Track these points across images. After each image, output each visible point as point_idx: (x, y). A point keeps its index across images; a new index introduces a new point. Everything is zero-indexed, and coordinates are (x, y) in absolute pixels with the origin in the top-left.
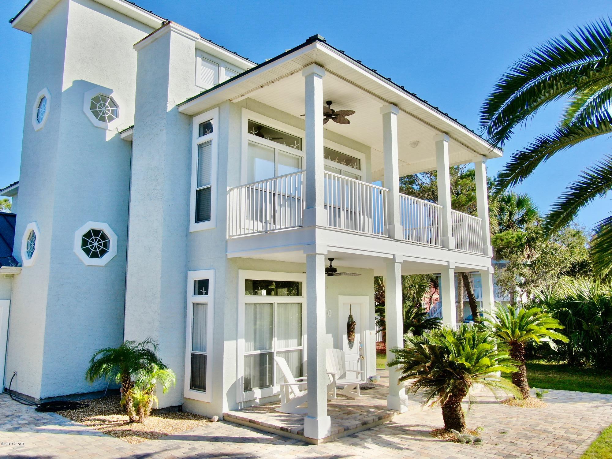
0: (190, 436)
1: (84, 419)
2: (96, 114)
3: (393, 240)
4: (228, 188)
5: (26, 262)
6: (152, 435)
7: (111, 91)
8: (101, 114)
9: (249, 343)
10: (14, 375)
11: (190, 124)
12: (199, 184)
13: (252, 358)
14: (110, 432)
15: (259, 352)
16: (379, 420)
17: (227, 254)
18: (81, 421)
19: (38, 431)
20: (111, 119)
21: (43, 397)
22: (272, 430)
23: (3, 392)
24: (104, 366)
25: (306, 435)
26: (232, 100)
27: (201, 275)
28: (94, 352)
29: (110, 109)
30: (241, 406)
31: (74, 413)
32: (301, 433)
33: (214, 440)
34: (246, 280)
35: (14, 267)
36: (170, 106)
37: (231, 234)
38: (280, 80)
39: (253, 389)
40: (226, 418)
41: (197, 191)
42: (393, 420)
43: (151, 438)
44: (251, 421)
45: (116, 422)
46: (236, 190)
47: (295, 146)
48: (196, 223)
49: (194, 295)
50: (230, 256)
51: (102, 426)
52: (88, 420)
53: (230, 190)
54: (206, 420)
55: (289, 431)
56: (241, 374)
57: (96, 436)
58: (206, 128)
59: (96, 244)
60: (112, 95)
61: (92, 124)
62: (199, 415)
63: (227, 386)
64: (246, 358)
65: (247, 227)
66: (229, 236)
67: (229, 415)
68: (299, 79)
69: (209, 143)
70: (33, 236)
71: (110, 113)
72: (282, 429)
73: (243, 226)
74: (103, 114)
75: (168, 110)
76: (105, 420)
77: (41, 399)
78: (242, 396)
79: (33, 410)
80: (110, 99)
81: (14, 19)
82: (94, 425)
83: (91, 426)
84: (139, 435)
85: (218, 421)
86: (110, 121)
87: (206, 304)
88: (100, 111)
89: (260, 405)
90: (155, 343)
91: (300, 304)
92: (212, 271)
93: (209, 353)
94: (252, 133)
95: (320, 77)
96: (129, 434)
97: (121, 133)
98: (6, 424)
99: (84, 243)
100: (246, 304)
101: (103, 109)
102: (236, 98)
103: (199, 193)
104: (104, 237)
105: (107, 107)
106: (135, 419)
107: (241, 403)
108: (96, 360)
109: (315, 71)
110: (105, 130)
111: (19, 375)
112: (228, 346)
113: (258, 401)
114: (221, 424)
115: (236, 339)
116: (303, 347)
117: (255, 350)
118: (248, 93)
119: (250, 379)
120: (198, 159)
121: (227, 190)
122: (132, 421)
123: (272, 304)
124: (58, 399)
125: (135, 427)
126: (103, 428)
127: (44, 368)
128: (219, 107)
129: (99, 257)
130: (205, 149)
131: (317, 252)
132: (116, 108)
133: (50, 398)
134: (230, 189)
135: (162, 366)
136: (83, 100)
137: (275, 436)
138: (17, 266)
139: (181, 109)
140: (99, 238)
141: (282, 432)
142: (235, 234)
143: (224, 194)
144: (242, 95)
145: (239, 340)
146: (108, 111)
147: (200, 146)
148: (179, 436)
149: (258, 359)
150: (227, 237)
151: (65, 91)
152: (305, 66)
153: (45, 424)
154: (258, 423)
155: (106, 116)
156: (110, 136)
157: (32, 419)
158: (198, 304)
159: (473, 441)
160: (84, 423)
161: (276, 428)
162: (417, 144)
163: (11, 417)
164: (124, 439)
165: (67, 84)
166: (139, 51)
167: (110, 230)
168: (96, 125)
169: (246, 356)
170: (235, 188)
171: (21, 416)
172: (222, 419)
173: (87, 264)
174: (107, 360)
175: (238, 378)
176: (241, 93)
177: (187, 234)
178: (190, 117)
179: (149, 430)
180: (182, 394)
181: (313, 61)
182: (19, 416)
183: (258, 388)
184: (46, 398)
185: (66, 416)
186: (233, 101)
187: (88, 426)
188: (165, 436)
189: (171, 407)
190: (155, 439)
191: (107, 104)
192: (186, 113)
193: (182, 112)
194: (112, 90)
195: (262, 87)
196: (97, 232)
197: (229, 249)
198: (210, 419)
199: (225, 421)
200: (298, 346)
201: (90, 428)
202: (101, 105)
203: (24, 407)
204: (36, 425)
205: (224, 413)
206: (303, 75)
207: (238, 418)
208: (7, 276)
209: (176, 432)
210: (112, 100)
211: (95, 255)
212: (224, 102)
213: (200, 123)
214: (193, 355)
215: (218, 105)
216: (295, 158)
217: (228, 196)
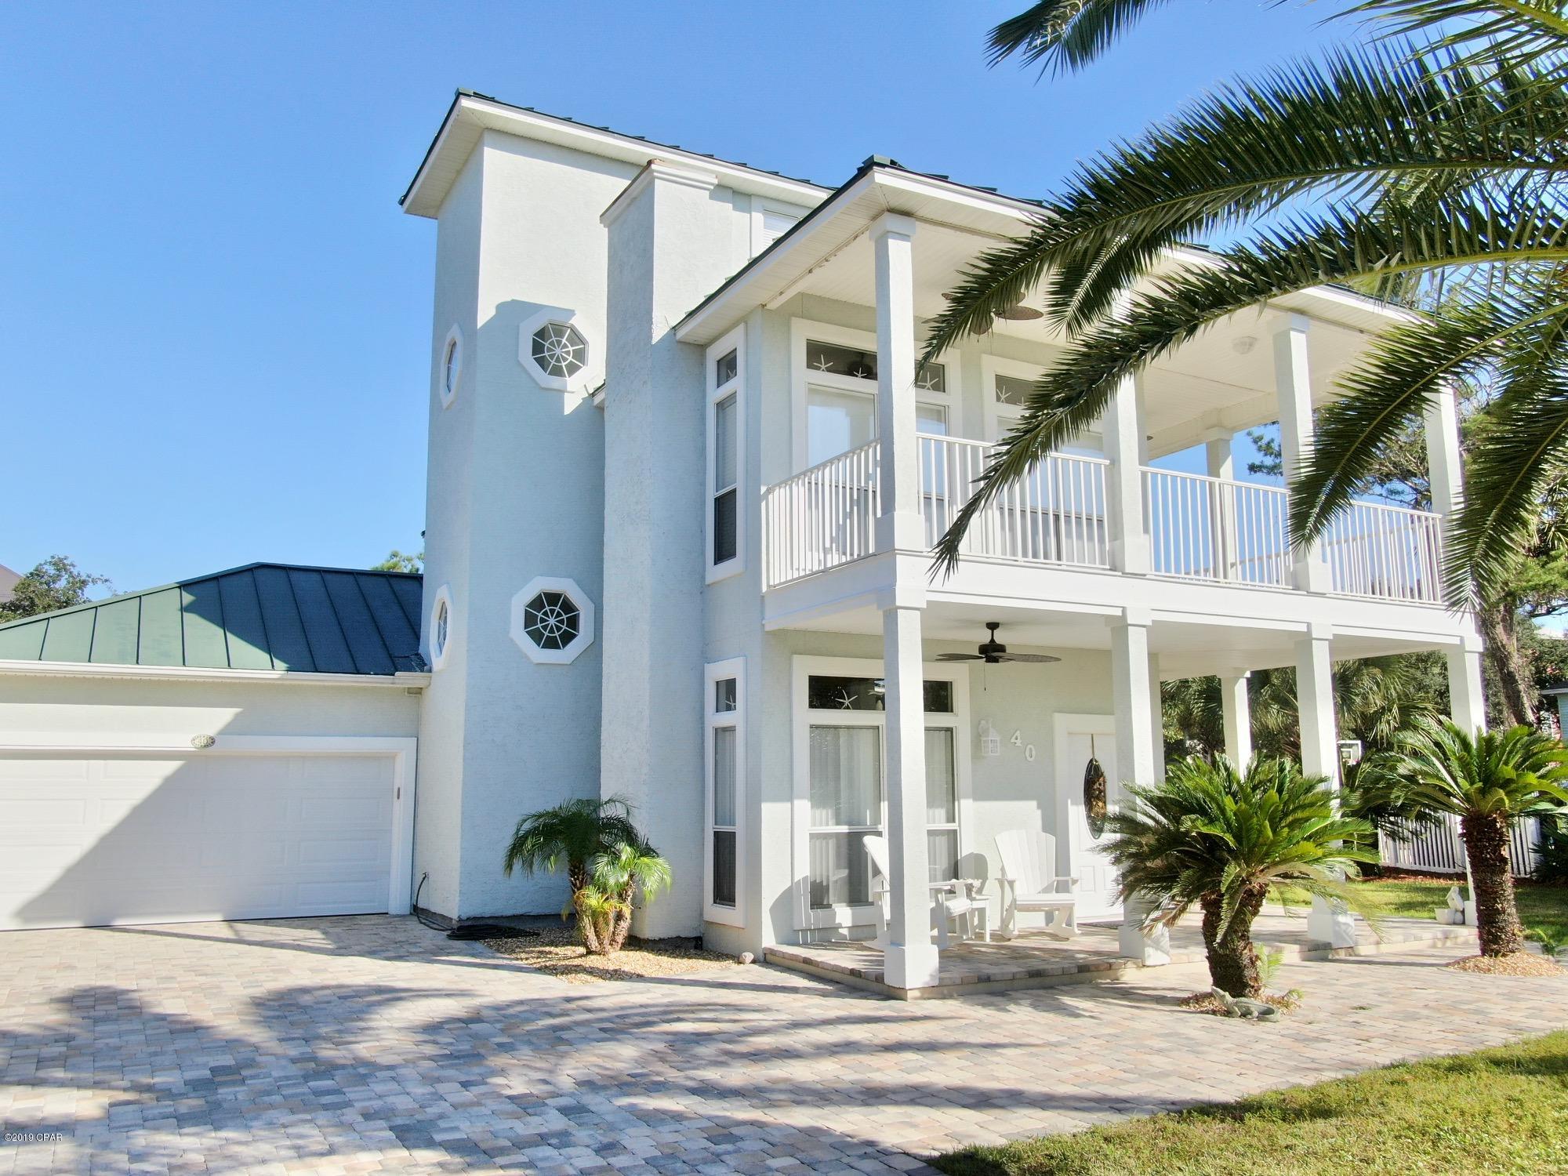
1: (519, 950)
2: (542, 362)
3: (1120, 574)
4: (763, 489)
5: (437, 662)
6: (617, 975)
7: (572, 313)
8: (553, 362)
9: (824, 812)
10: (424, 879)
11: (702, 363)
12: (719, 485)
13: (832, 843)
14: (546, 967)
15: (844, 829)
16: (1079, 972)
17: (764, 621)
18: (512, 952)
19: (433, 962)
20: (573, 369)
21: (464, 917)
22: (837, 976)
23: (411, 914)
24: (529, 844)
25: (886, 981)
26: (766, 305)
28: (519, 819)
29: (571, 349)
30: (805, 936)
31: (507, 943)
32: (879, 978)
33: (722, 986)
34: (810, 676)
35: (419, 674)
36: (659, 331)
37: (771, 583)
38: (839, 254)
39: (834, 906)
40: (769, 957)
41: (715, 499)
43: (610, 979)
44: (805, 961)
45: (562, 956)
46: (777, 490)
47: (928, 385)
48: (715, 564)
49: (717, 711)
50: (771, 626)
51: (539, 960)
52: (524, 952)
53: (769, 491)
54: (731, 961)
55: (860, 975)
56: (804, 870)
57: (522, 972)
58: (727, 366)
59: (552, 621)
60: (573, 321)
61: (537, 384)
63: (770, 892)
64: (818, 843)
65: (802, 566)
66: (769, 586)
67: (772, 952)
68: (865, 246)
69: (732, 397)
70: (442, 612)
71: (570, 358)
72: (853, 972)
73: (795, 566)
74: (558, 360)
75: (655, 340)
76: (549, 953)
77: (460, 920)
78: (806, 917)
79: (443, 937)
80: (569, 330)
81: (406, 196)
82: (527, 959)
83: (524, 959)
84: (591, 974)
85: (754, 962)
86: (571, 373)
87: (731, 730)
88: (552, 356)
89: (847, 939)
90: (629, 803)
91: (949, 730)
92: (740, 662)
93: (739, 829)
94: (818, 368)
95: (904, 237)
96: (575, 970)
97: (593, 395)
98: (388, 951)
99: (529, 620)
100: (812, 727)
101: (558, 351)
102: (774, 298)
103: (719, 501)
104: (568, 607)
105: (565, 346)
106: (594, 949)
107: (804, 931)
108: (521, 833)
109: (889, 229)
110: (561, 392)
111: (431, 878)
112: (772, 813)
113: (844, 931)
114: (755, 967)
115: (791, 800)
116: (960, 826)
117: (838, 823)
118: (789, 287)
119: (827, 885)
120: (717, 434)
121: (762, 494)
122: (590, 952)
123: (877, 728)
124: (490, 922)
125: (592, 961)
126: (541, 963)
127: (462, 860)
128: (744, 325)
129: (559, 648)
130: (729, 410)
131: (898, 603)
132: (582, 346)
133: (475, 918)
134: (767, 490)
135: (647, 851)
136: (518, 338)
137: (840, 986)
138: (422, 671)
139: (681, 334)
140: (557, 609)
141: (852, 979)
142: (777, 582)
143: (756, 500)
144: (781, 293)
145: (796, 802)
146: (566, 352)
147: (722, 406)
148: (661, 979)
149: (844, 842)
150: (764, 589)
151: (483, 326)
152: (874, 218)
153: (450, 953)
154: (817, 964)
155: (564, 364)
156: (571, 404)
157: (435, 947)
158: (725, 730)
159: (1256, 1014)
160: (514, 956)
161: (843, 970)
163: (402, 943)
164: (564, 977)
165: (486, 312)
166: (609, 226)
167: (580, 591)
168: (543, 386)
169: (813, 836)
171: (419, 942)
172: (762, 959)
173: (536, 661)
174: (533, 832)
175: (796, 880)
177: (704, 591)
178: (700, 348)
179: (612, 967)
180: (701, 915)
181: (885, 206)
182: (415, 943)
183: (845, 904)
184: (469, 919)
185: (490, 946)
186: (768, 307)
187: (518, 959)
188: (640, 977)
189: (679, 937)
190: (616, 980)
191: (564, 341)
192: (691, 342)
193: (684, 340)
194: (573, 311)
195: (810, 271)
196: (553, 598)
197: (768, 613)
198: (740, 960)
199: (764, 961)
200: (948, 821)
201: (519, 962)
202: (552, 343)
203: (431, 933)
204: (438, 955)
205: (765, 949)
206: (870, 239)
207: (784, 956)
208: (411, 691)
209: (660, 974)
210: (574, 331)
211: (551, 644)
212: (751, 312)
213: (718, 358)
214: (716, 833)
215: (744, 319)
216: (932, 410)
217: (763, 504)
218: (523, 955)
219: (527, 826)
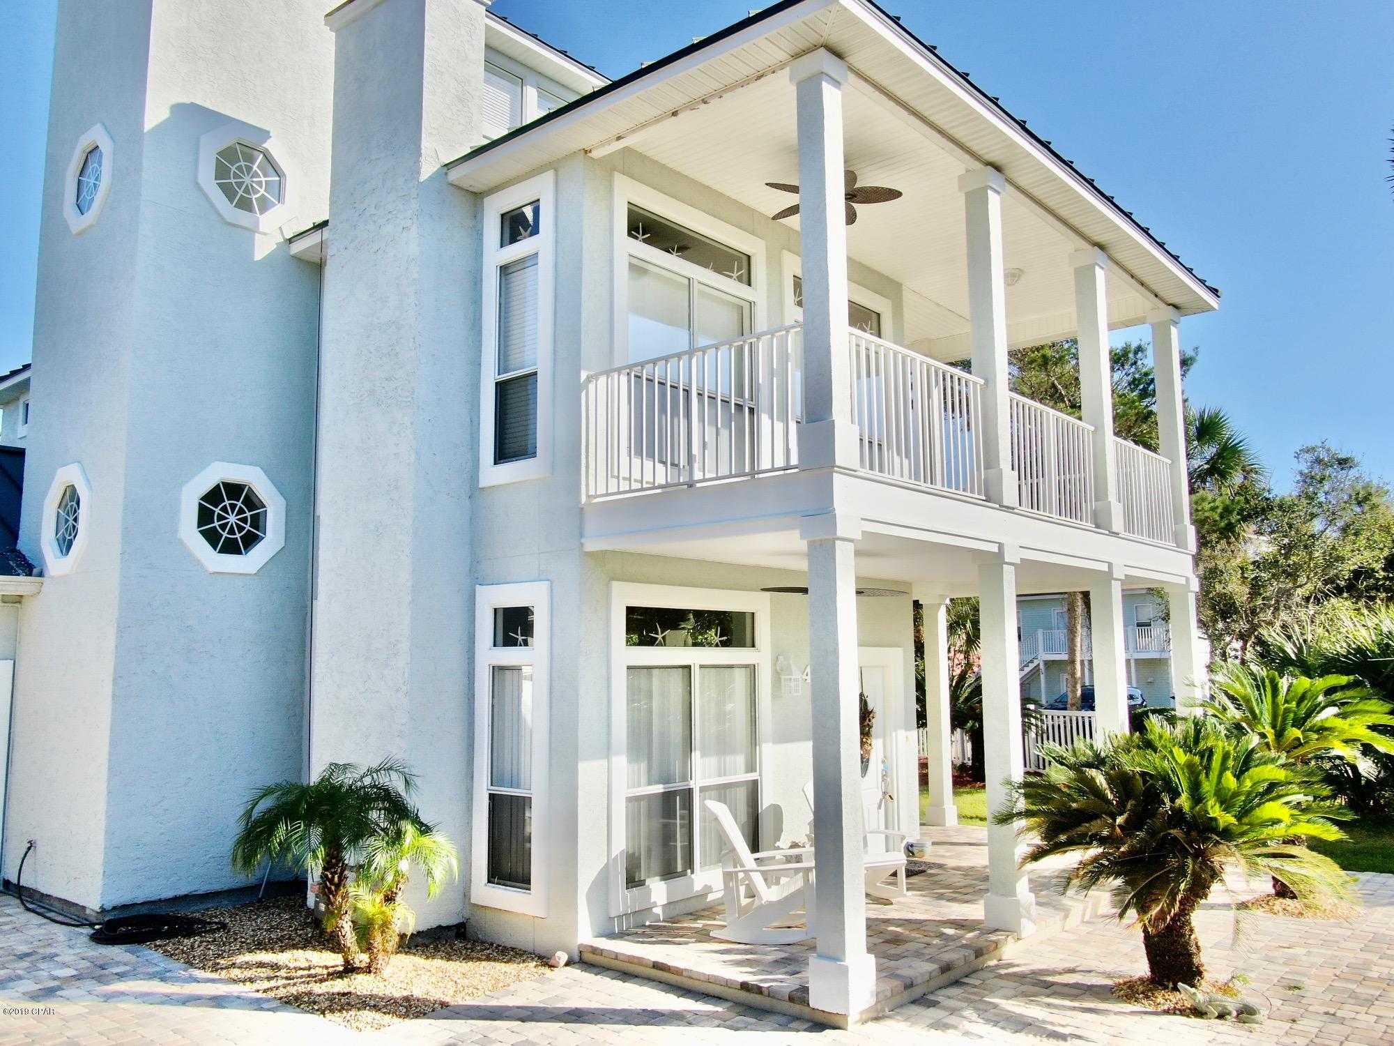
0: (507, 1008)
1: (222, 962)
2: (229, 192)
3: (997, 506)
4: (583, 375)
5: (55, 564)
6: (410, 1007)
7: (265, 135)
8: (241, 192)
9: (636, 766)
10: (29, 849)
11: (477, 215)
12: (503, 367)
13: (643, 804)
14: (297, 998)
15: (659, 789)
16: (976, 957)
17: (583, 541)
18: (215, 968)
19: (108, 997)
20: (265, 205)
21: (108, 906)
22: (716, 990)
24: (281, 831)
25: (813, 1003)
26: (590, 151)
27: (512, 597)
29: (263, 179)
30: (620, 924)
31: (192, 947)
32: (800, 995)
33: (574, 1018)
34: (627, 608)
35: (22, 578)
36: (428, 169)
37: (592, 492)
38: (727, 96)
39: (648, 882)
40: (588, 957)
41: (497, 383)
42: (1004, 957)
43: (406, 1015)
44: (656, 966)
45: (306, 972)
46: (603, 379)
47: (735, 275)
48: (495, 463)
49: (495, 646)
50: (590, 546)
51: (273, 983)
52: (233, 965)
53: (589, 379)
54: (535, 963)
55: (766, 992)
56: (620, 844)
57: (262, 1009)
58: (520, 222)
59: (232, 519)
60: (268, 145)
61: (220, 216)
62: (513, 949)
63: (587, 874)
64: (630, 805)
65: (636, 476)
66: (588, 496)
67: (594, 950)
68: (783, 91)
69: (527, 260)
70: (71, 500)
71: (262, 191)
72: (745, 986)
74: (247, 191)
75: (422, 176)
76: (275, 967)
77: (103, 911)
78: (623, 901)
79: (86, 939)
80: (261, 156)
82: (251, 980)
83: (244, 981)
84: (375, 1008)
85: (567, 964)
86: (263, 210)
88: (240, 185)
89: (664, 921)
90: (406, 770)
91: (752, 669)
92: (544, 586)
93: (536, 794)
94: (636, 238)
95: (837, 83)
96: (348, 1004)
97: (290, 240)
98: (20, 978)
99: (204, 516)
100: (629, 668)
101: (247, 180)
102: (602, 144)
103: (502, 389)
104: (252, 502)
105: (256, 175)
106: (357, 964)
107: (620, 917)
108: (256, 814)
109: (826, 70)
110: (252, 231)
111: (41, 848)
112: (589, 772)
113: (658, 911)
114: (575, 972)
115: (608, 756)
116: (760, 775)
117: (650, 783)
118: (634, 130)
119: (639, 858)
120: (500, 304)
121: (582, 381)
122: (349, 969)
123: (689, 667)
124: (144, 910)
125: (361, 984)
126: (277, 988)
127: (110, 832)
128: (556, 170)
129: (239, 553)
130: (516, 278)
131: (839, 534)
132: (278, 179)
133: (125, 907)
134: (588, 377)
135: (425, 829)
136: (197, 154)
137: (728, 1005)
138: (30, 575)
139: (455, 175)
140: (239, 504)
141: (744, 995)
142: (601, 490)
143: (574, 391)
144: (619, 138)
145: (614, 759)
146: (260, 183)
147: (505, 270)
148: (476, 1007)
149: (658, 805)
150: (584, 499)
151: (148, 132)
152: (797, 56)
153: (121, 976)
154: (678, 972)
155: (254, 197)
156: (264, 247)
157: (85, 964)
158: (502, 668)
159: (1235, 1014)
160: (224, 974)
161: (727, 983)
162: (1020, 276)
163: (29, 959)
164: (337, 1017)
165: (155, 113)
166: (338, 32)
167: (269, 483)
168: (229, 220)
169: (629, 800)
170: (602, 373)
171: (57, 955)
172: (577, 958)
173: (212, 568)
174: (288, 813)
175: (613, 855)
176: (615, 133)
177: (474, 491)
178: (476, 197)
179: (398, 994)
180: (466, 895)
181: (822, 41)
182: (52, 957)
183: (658, 878)
184: (114, 908)
185: (172, 955)
187: (234, 981)
188: (446, 1008)
189: (440, 927)
190: (417, 1017)
191: (255, 167)
192: (466, 186)
193: (456, 183)
194: (268, 132)
195: (675, 114)
196: (234, 490)
197: (589, 530)
198: (545, 960)
199: (586, 963)
200: (747, 772)
201: (241, 987)
202: (240, 168)
203: (60, 932)
204: (100, 980)
205: (580, 946)
206: (791, 80)
207: (620, 957)
208: (6, 599)
209: (467, 998)
210: (268, 158)
211: (231, 548)
212: (566, 157)
213: (502, 212)
214: (492, 797)
215: (554, 165)
216: (733, 304)
217: (583, 394)
218: (235, 973)
219: (265, 804)
